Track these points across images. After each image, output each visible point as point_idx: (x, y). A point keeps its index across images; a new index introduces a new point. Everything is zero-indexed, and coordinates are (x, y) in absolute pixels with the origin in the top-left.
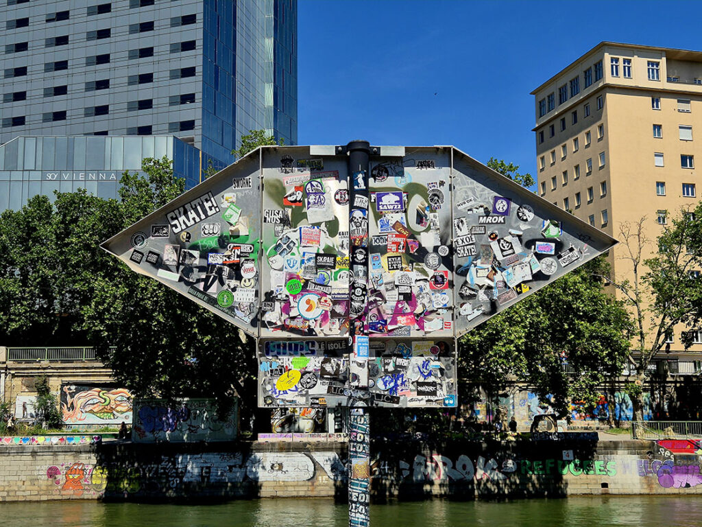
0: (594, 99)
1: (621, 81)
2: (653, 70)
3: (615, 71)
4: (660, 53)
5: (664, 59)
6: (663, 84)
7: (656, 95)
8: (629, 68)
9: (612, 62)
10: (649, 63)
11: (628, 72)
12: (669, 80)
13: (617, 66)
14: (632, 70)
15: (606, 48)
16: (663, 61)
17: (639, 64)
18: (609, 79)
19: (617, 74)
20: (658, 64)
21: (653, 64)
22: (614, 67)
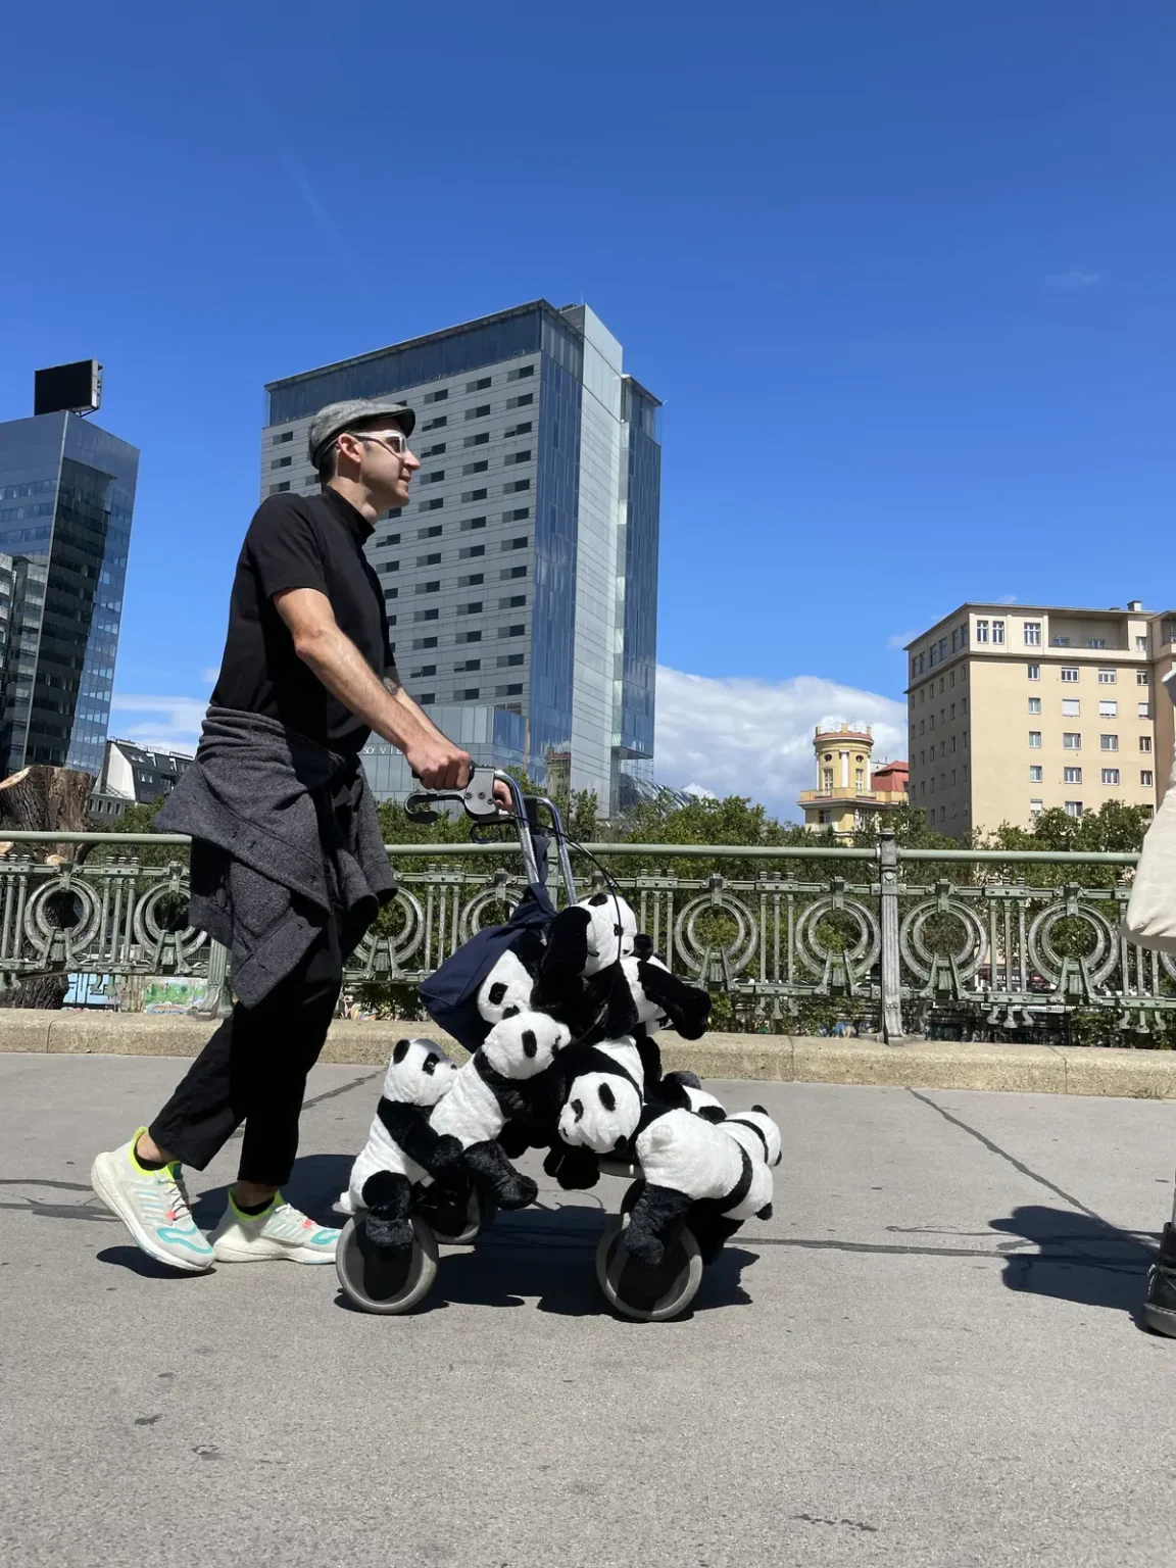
0: (959, 667)
1: (991, 647)
2: (1032, 633)
3: (982, 636)
4: (1039, 612)
5: (1046, 618)
6: (1044, 649)
7: (1034, 662)
8: (1001, 632)
9: (979, 625)
10: (1026, 625)
11: (999, 637)
12: (1054, 643)
13: (985, 630)
14: (1005, 633)
15: (971, 609)
16: (1044, 621)
17: (1014, 625)
18: (975, 646)
19: (985, 640)
20: (1038, 625)
21: (1031, 625)
22: (982, 631)
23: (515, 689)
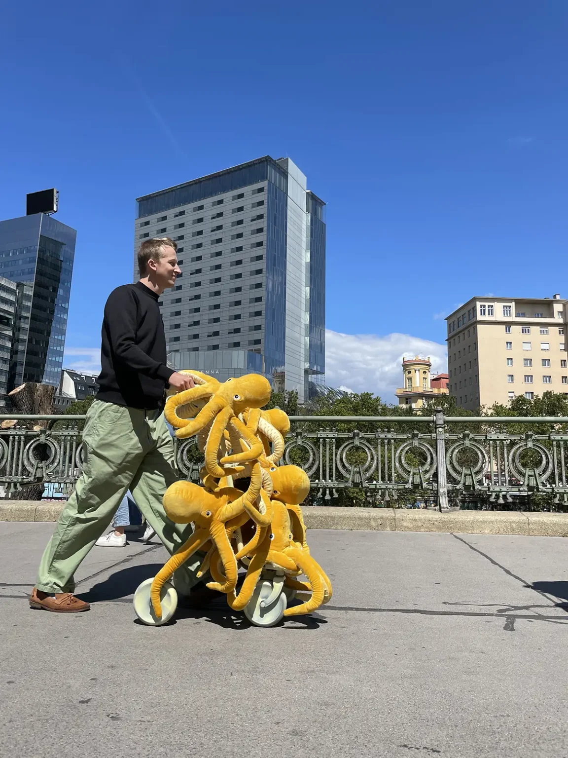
0: (472, 327)
1: (487, 318)
2: (507, 310)
3: (483, 313)
4: (510, 300)
5: (514, 303)
6: (513, 318)
7: (508, 325)
8: (492, 310)
9: (481, 307)
10: (504, 307)
11: (491, 313)
12: (518, 315)
13: (484, 310)
14: (494, 311)
15: (477, 300)
16: (513, 304)
17: (498, 307)
18: (480, 317)
19: (484, 314)
20: (510, 307)
21: (507, 307)
22: (483, 310)
23: (258, 342)
